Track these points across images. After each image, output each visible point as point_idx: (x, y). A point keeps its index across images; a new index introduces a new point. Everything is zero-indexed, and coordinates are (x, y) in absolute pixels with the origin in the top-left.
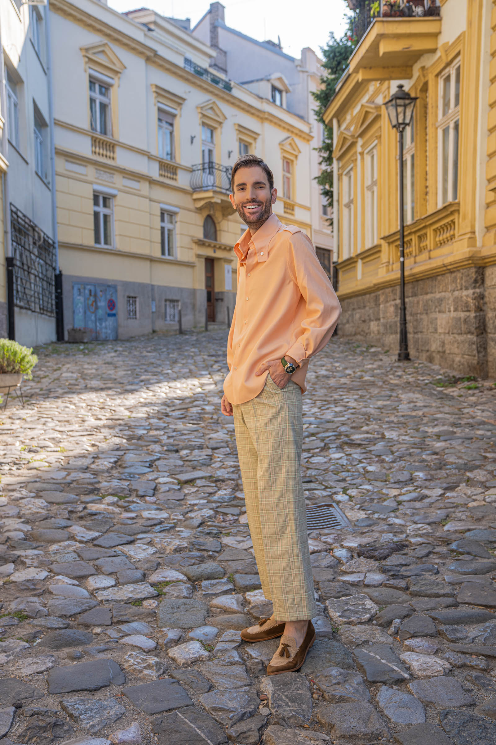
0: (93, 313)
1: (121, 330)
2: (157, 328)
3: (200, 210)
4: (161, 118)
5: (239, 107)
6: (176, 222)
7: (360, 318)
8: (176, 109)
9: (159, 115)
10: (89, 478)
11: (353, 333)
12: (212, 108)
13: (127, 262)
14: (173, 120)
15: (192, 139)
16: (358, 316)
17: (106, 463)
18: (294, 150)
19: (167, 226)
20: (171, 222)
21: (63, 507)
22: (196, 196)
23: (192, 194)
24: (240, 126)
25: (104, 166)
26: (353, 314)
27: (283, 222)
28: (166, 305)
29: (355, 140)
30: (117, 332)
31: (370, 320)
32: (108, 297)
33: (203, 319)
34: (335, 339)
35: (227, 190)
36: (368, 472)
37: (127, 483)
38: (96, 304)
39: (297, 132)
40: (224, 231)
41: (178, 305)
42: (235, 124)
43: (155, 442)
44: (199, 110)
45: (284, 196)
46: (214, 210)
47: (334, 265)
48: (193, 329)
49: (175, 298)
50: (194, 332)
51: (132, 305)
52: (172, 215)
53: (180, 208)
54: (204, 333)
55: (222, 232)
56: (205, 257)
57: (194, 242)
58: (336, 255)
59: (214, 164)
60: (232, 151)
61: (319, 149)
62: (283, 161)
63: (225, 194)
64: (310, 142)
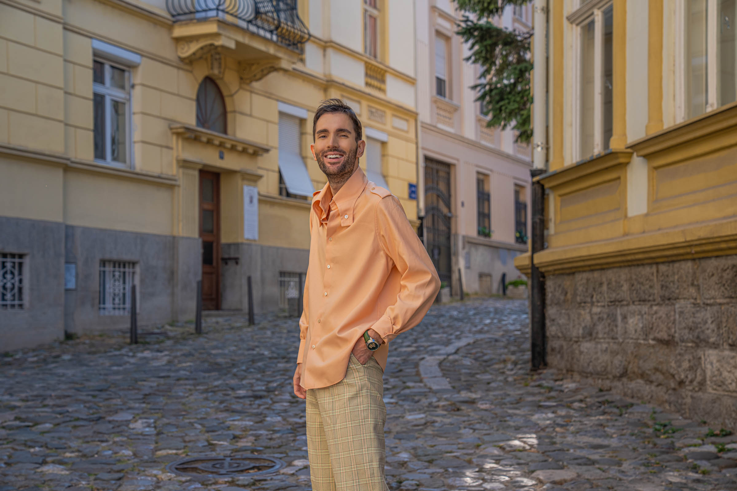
2: (77, 329)
3: (188, 63)
6: (133, 86)
7: (647, 331)
11: (617, 372)
19: (111, 92)
20: (122, 87)
22: (179, 32)
23: (170, 28)
27: (364, 103)
28: (103, 274)
31: (701, 343)
33: (192, 305)
35: (250, 22)
40: (242, 114)
41: (134, 273)
45: (365, 51)
46: (220, 67)
47: (536, 179)
48: (168, 327)
49: (126, 257)
50: (169, 338)
51: (12, 273)
52: (123, 71)
53: (142, 56)
54: (191, 342)
55: (238, 116)
56: (200, 167)
57: (174, 133)
58: (539, 149)
63: (245, 31)
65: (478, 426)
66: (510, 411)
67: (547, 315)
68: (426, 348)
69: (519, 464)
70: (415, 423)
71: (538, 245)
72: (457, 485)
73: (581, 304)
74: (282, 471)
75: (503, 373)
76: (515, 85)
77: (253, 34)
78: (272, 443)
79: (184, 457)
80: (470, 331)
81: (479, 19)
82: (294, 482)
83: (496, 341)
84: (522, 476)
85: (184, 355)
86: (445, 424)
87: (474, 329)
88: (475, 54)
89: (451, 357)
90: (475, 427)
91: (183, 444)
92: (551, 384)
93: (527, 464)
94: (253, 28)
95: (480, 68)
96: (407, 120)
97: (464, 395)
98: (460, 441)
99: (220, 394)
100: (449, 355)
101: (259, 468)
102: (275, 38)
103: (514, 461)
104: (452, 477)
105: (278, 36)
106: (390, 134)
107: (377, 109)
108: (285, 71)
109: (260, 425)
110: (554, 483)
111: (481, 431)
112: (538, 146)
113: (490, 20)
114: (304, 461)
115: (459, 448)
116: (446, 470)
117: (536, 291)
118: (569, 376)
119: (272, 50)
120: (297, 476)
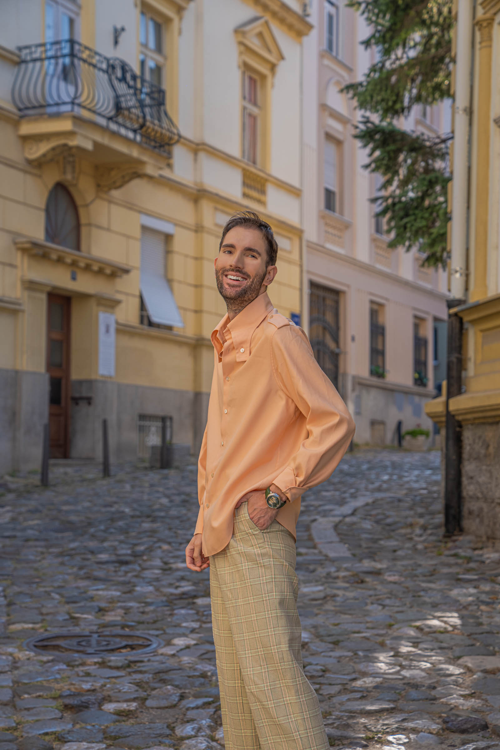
3: (36, 166)
18: (269, 51)
22: (26, 129)
23: (16, 124)
33: (36, 452)
35: (110, 119)
39: (276, 8)
40: (99, 227)
45: (243, 156)
46: (73, 172)
47: (454, 310)
48: (8, 478)
50: (10, 491)
54: (36, 496)
55: (94, 230)
56: (48, 289)
57: (18, 249)
58: (458, 275)
59: (77, 47)
60: (123, 29)
61: (363, 6)
62: (244, 73)
63: (105, 130)
64: (305, 39)
65: (387, 602)
66: (424, 585)
67: (463, 472)
68: (317, 507)
69: (441, 648)
70: (313, 596)
71: (455, 389)
72: (370, 672)
74: (161, 651)
75: (411, 539)
76: (423, 198)
77: (113, 134)
78: (144, 618)
79: (42, 633)
80: (367, 489)
81: (381, 121)
82: (176, 665)
83: (400, 500)
84: (446, 663)
85: (30, 511)
86: (348, 599)
87: (371, 486)
88: (375, 161)
89: (348, 520)
90: (384, 603)
91: (40, 618)
92: (469, 553)
93: (451, 648)
94: (113, 127)
95: (380, 179)
96: (290, 239)
97: (367, 564)
98: (368, 619)
99: (78, 558)
100: (345, 516)
101: (132, 647)
102: (138, 138)
103: (436, 645)
104: (364, 662)
105: (142, 135)
108: (150, 178)
109: (128, 595)
110: (485, 671)
111: (392, 608)
112: (456, 272)
113: (395, 122)
114: (185, 640)
115: (368, 628)
116: (356, 654)
117: (451, 442)
118: (490, 544)
119: (135, 153)
120: (179, 657)
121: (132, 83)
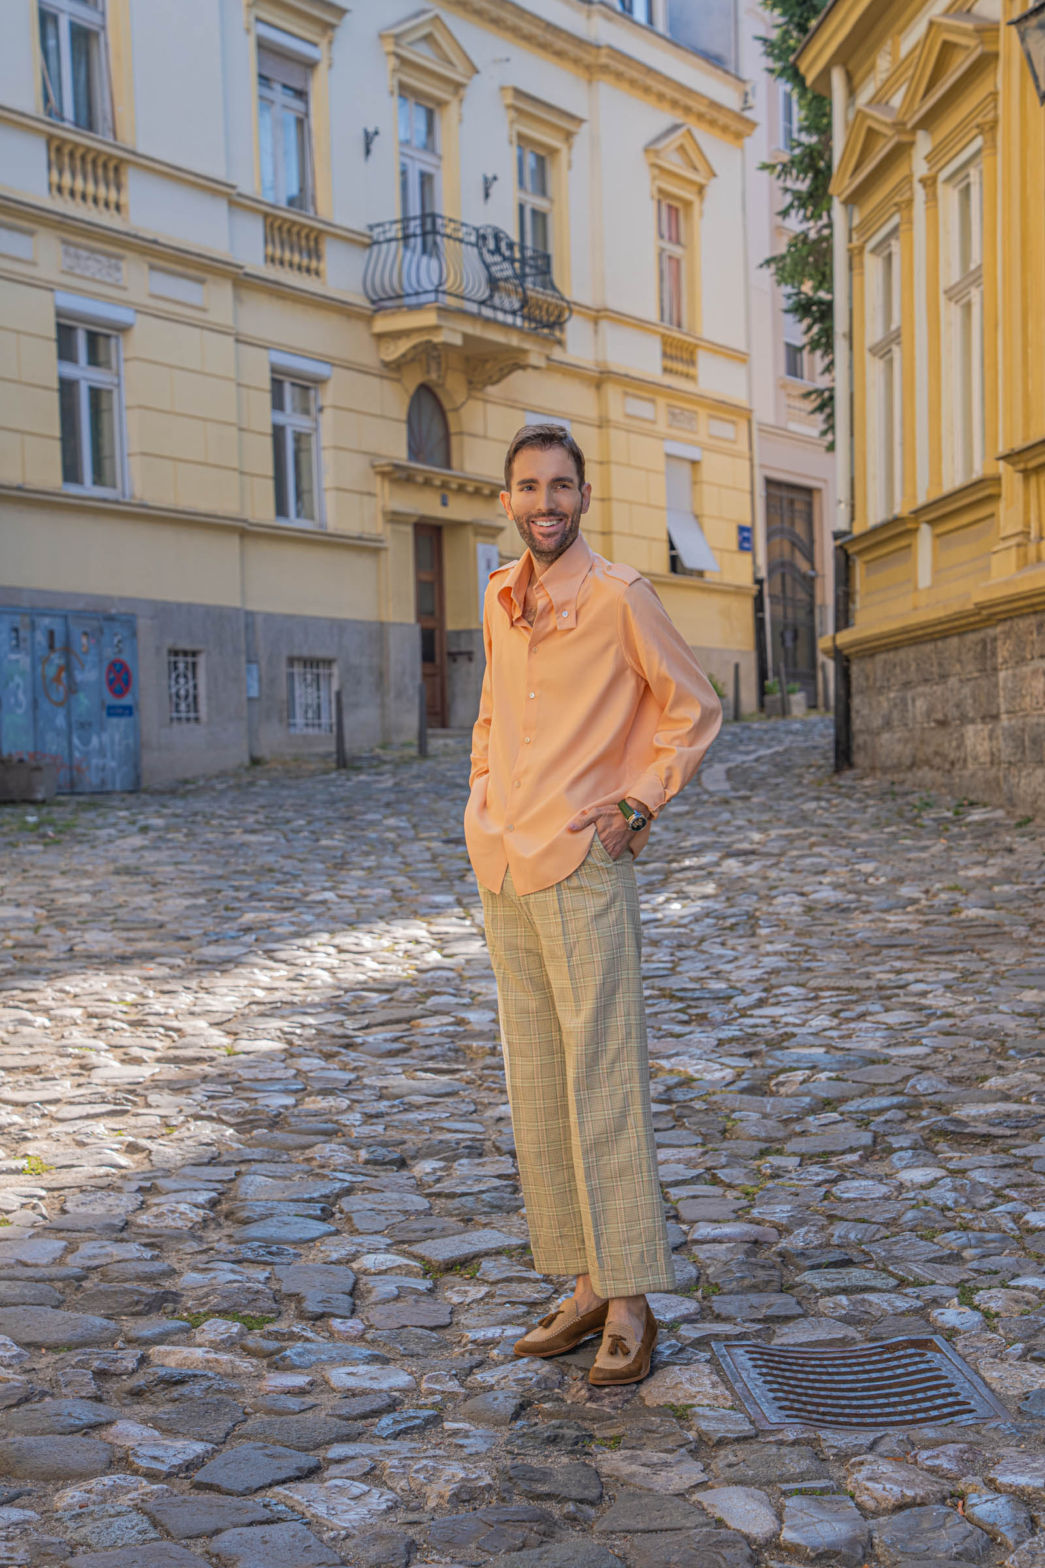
0: (59, 704)
1: (149, 759)
2: (263, 752)
3: (395, 368)
4: (265, 73)
5: (515, 31)
6: (321, 410)
7: (929, 712)
8: (315, 45)
9: (260, 63)
10: (139, 1259)
11: (908, 762)
12: (428, 38)
13: (167, 537)
14: (306, 80)
15: (369, 139)
16: (921, 704)
17: (183, 1207)
18: (695, 169)
19: (293, 421)
20: (306, 411)
21: (74, 1357)
22: (382, 324)
23: (369, 320)
24: (519, 93)
25: (89, 231)
26: (904, 700)
27: (661, 402)
28: (291, 676)
29: (905, 138)
30: (136, 766)
31: (964, 719)
32: (109, 653)
33: (411, 720)
34: (846, 779)
35: (482, 303)
36: (1031, 1231)
37: (261, 1274)
38: (70, 676)
39: (702, 109)
40: (473, 435)
41: (330, 675)
42: (502, 89)
43: (329, 1134)
44: (391, 47)
45: (662, 320)
46: (439, 369)
47: (839, 542)
48: (380, 751)
49: (321, 653)
50: (385, 762)
51: (185, 676)
52: (307, 388)
53: (333, 365)
54: (416, 765)
55: (466, 439)
56: (414, 520)
57: (377, 473)
58: (842, 506)
59: (439, 221)
60: (495, 178)
61: (779, 168)
62: (659, 202)
63: (476, 317)
64: (747, 141)
67: (851, 707)
71: (842, 622)
73: (880, 690)
77: (488, 321)
85: (414, 777)
89: (747, 764)
94: (487, 312)
96: (733, 423)
100: (745, 762)
102: (519, 321)
105: (524, 318)
106: (705, 448)
107: (683, 409)
108: (536, 368)
112: (842, 502)
117: (839, 678)
118: (871, 773)
119: (514, 341)
121: (507, 253)
